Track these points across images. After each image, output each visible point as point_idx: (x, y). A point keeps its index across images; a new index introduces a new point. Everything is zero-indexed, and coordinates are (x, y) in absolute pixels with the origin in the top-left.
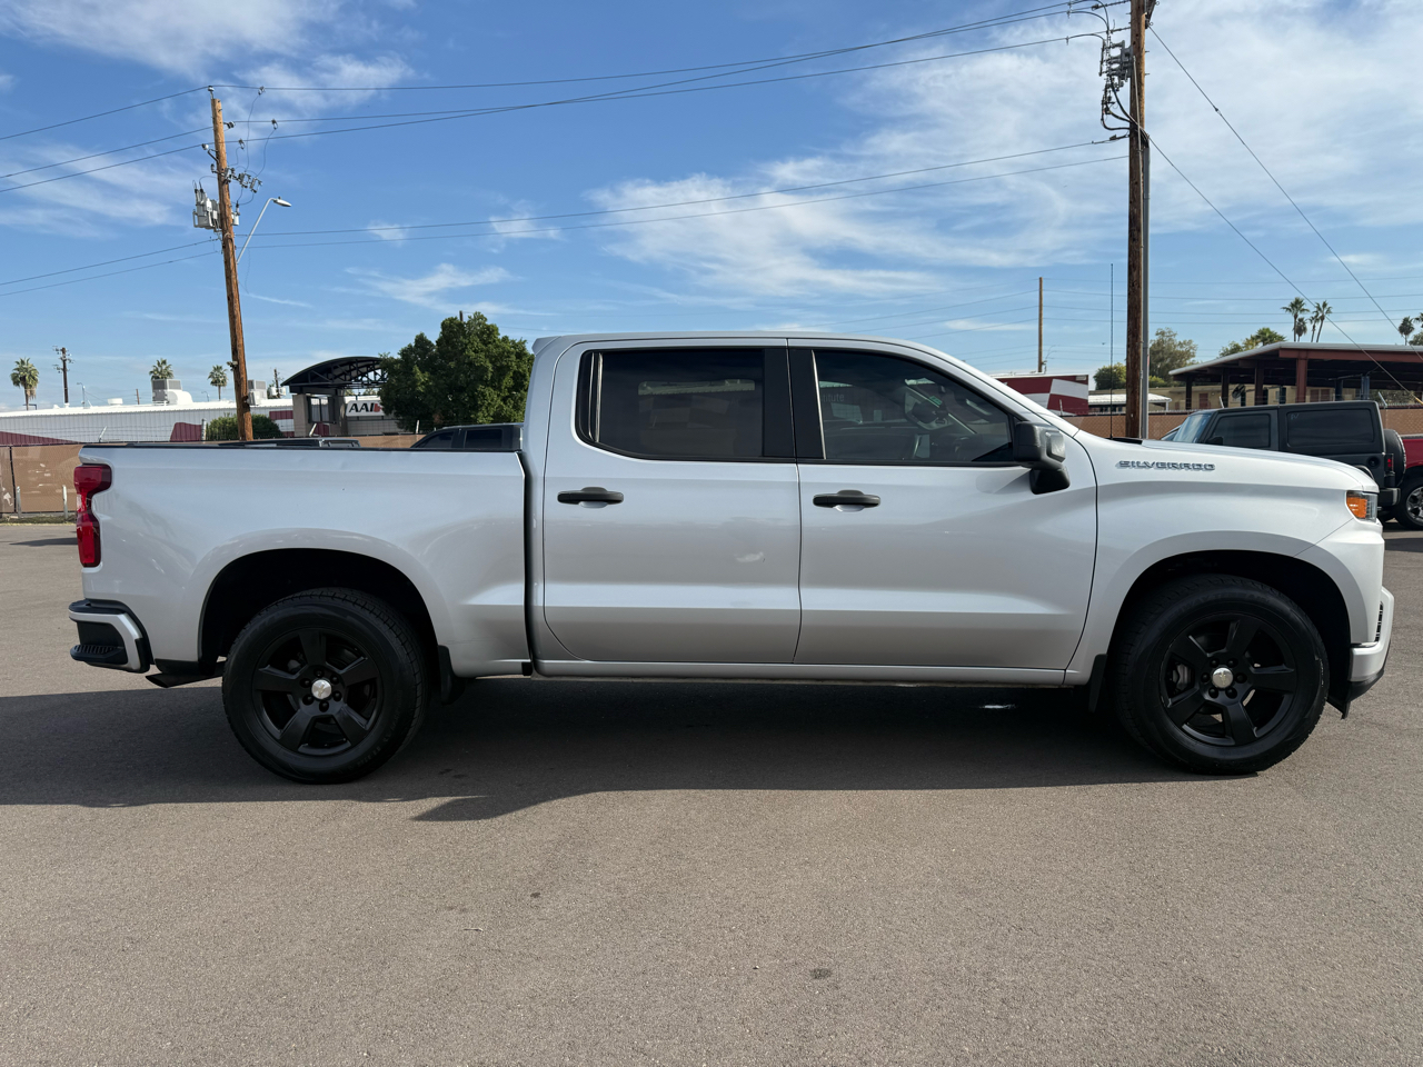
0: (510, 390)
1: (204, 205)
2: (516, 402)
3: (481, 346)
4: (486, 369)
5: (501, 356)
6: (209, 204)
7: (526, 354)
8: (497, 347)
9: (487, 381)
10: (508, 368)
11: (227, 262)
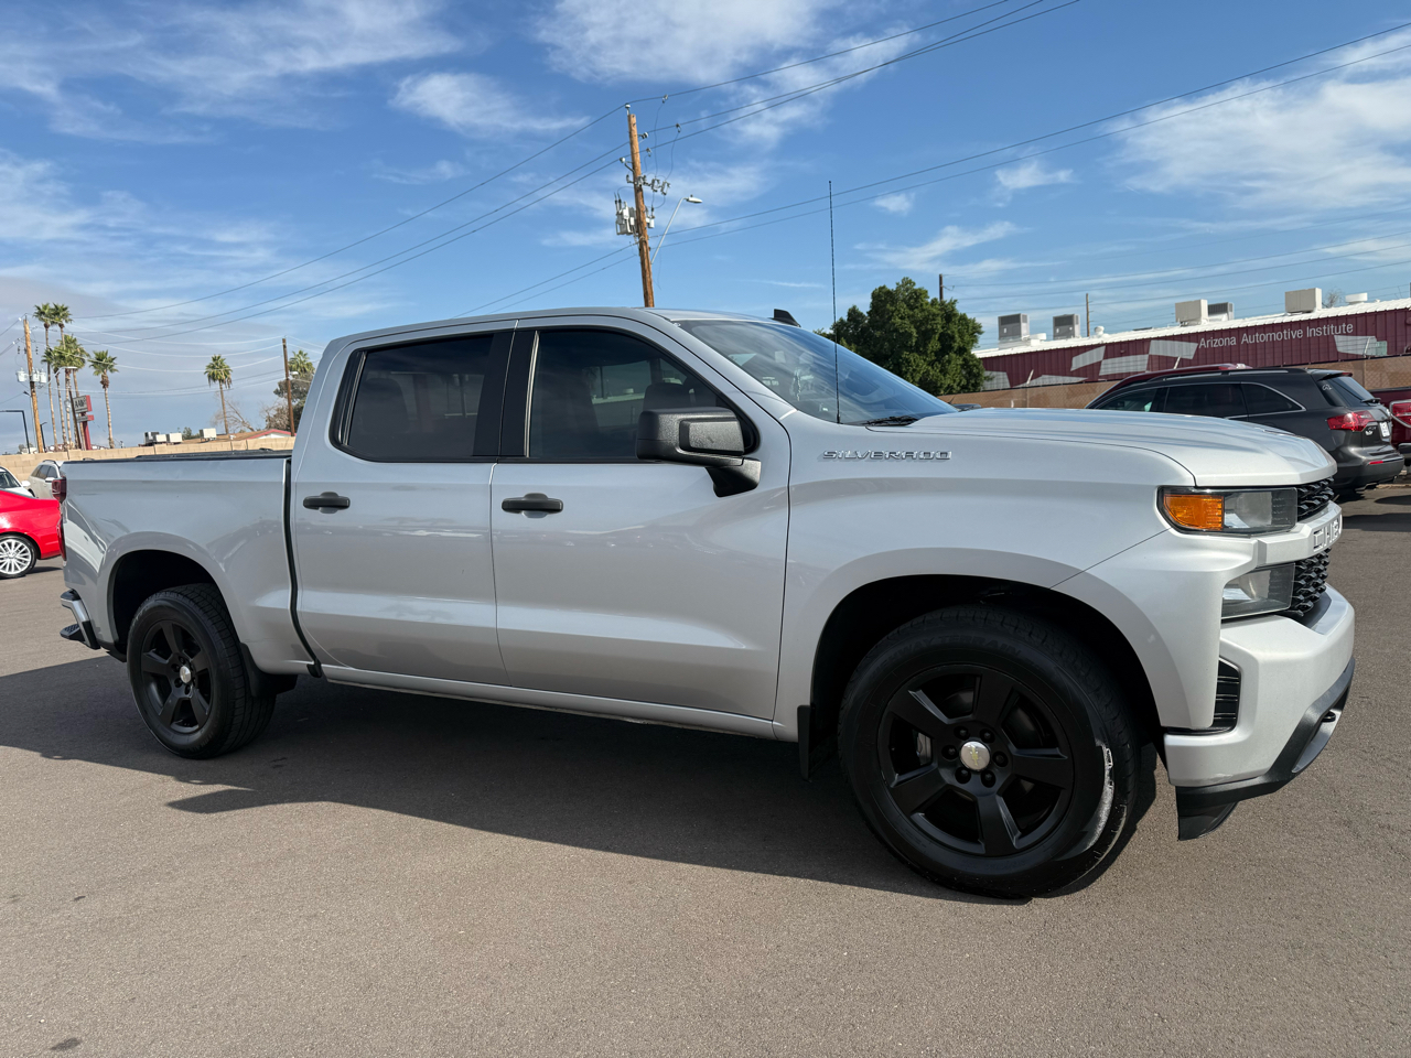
0: (936, 354)
1: (622, 214)
2: (943, 365)
3: (908, 312)
4: (911, 335)
5: (926, 319)
6: (626, 213)
7: (955, 315)
8: (923, 310)
9: (911, 346)
10: (933, 331)
11: (643, 263)
